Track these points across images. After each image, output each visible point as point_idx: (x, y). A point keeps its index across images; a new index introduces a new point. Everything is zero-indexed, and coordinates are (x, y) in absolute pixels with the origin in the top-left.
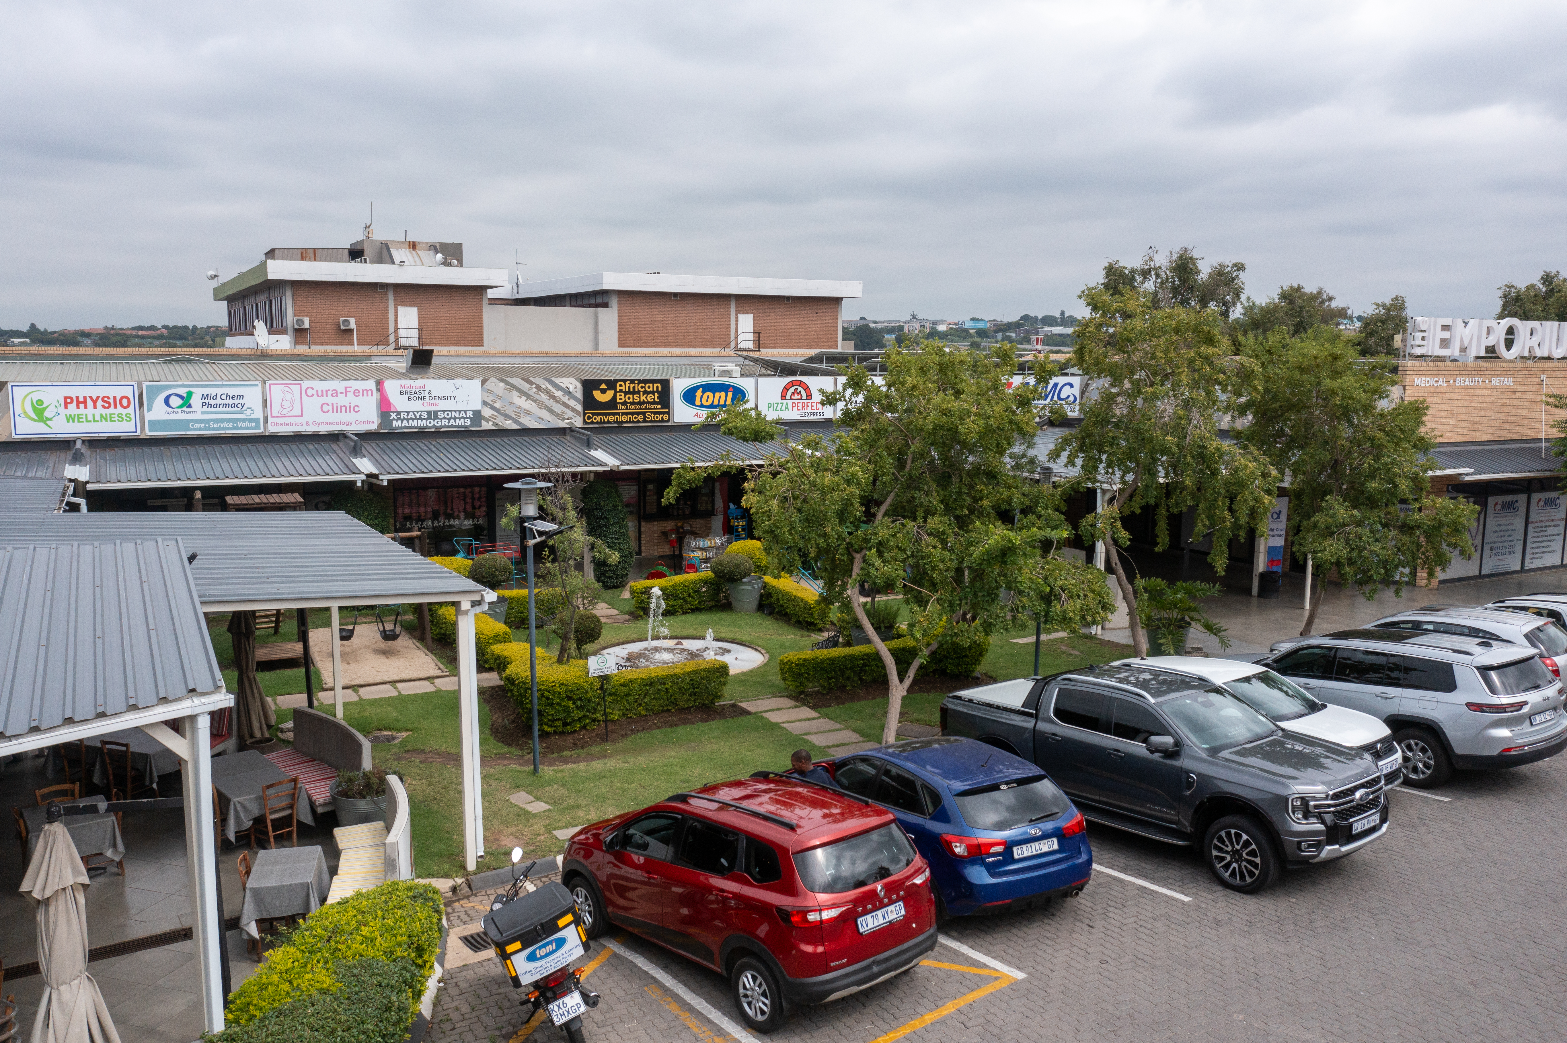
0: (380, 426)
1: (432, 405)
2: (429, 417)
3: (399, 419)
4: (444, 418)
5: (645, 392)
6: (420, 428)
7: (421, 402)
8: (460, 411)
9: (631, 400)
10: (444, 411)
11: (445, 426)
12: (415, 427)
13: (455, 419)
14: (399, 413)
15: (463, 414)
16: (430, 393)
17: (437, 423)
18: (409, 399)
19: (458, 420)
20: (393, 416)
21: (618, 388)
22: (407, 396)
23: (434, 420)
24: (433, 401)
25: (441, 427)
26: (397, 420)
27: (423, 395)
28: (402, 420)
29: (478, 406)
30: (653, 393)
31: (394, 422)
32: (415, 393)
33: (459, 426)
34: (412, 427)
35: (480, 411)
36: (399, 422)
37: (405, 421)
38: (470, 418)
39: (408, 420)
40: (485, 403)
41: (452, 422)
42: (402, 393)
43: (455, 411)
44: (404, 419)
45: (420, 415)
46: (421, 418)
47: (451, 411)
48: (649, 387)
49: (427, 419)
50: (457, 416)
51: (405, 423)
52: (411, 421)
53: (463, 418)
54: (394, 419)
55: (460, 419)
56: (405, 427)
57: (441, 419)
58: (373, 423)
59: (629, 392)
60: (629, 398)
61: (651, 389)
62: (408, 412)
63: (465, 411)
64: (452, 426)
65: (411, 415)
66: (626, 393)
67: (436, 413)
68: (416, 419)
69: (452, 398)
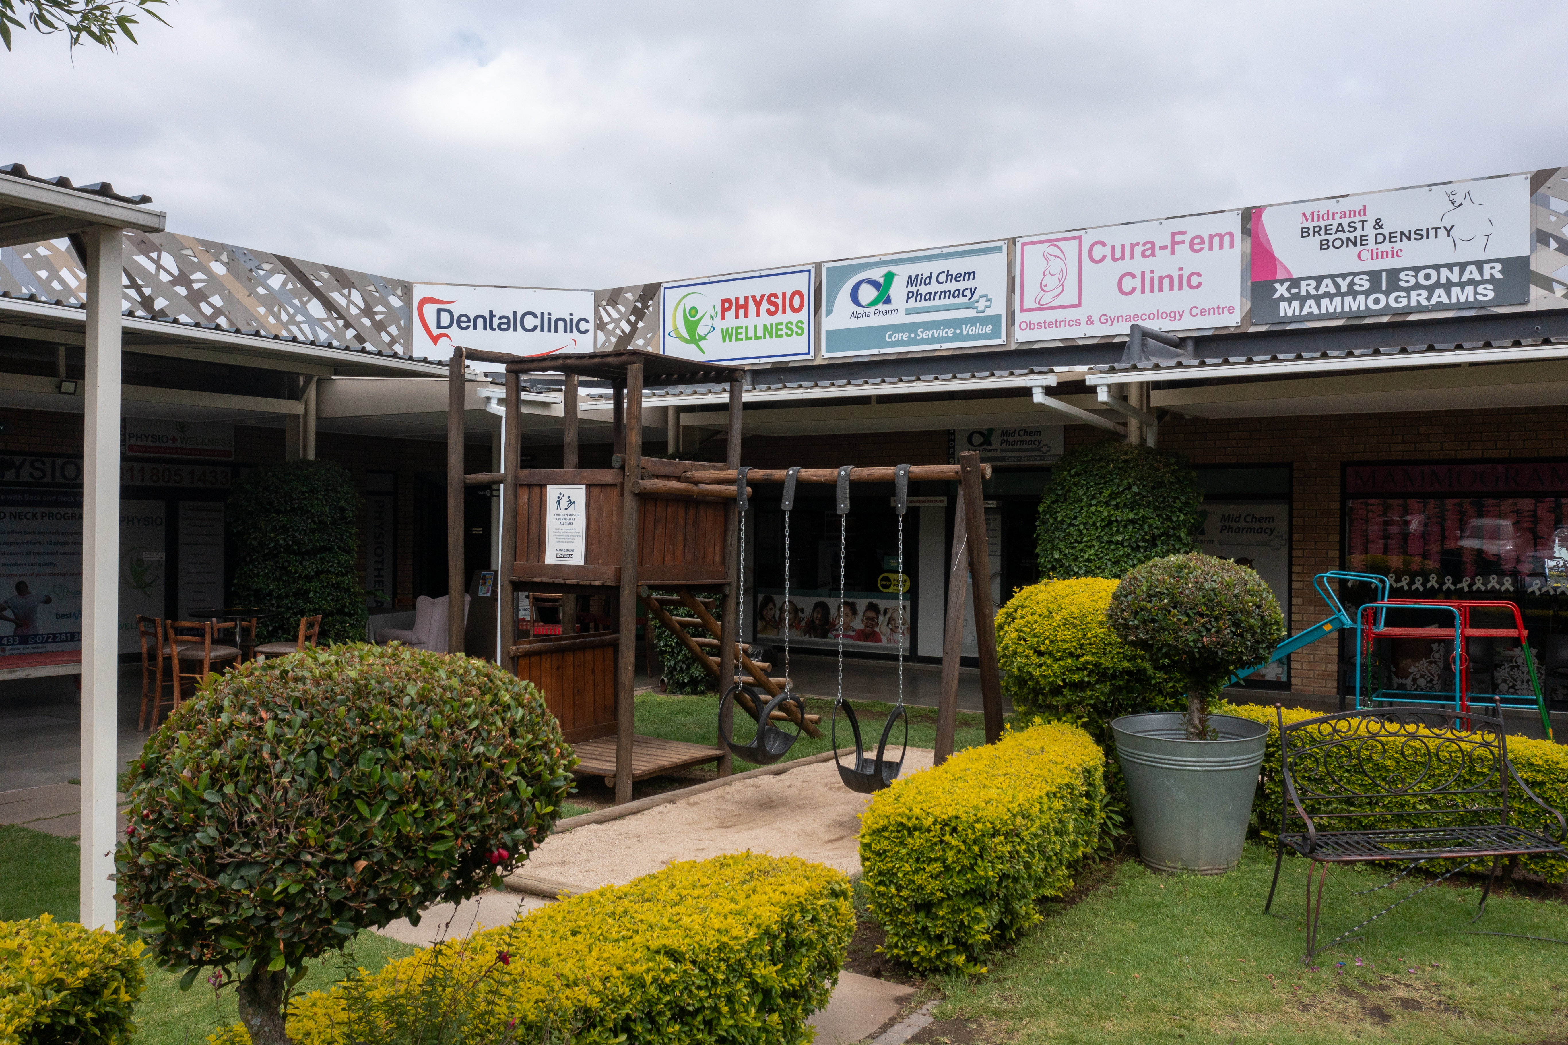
0: (1248, 317)
1: (1385, 255)
2: (1375, 286)
3: (1296, 297)
4: (1418, 286)
6: (1351, 316)
7: (1353, 250)
8: (1463, 266)
10: (1417, 270)
11: (1420, 308)
12: (1334, 316)
13: (1448, 286)
14: (1295, 283)
15: (1471, 272)
16: (1378, 224)
17: (1396, 301)
18: (1324, 246)
19: (1455, 291)
20: (1281, 290)
22: (1315, 241)
23: (1387, 294)
24: (1386, 246)
25: (1408, 310)
26: (1290, 301)
27: (1359, 233)
28: (1303, 300)
29: (1520, 247)
31: (1283, 305)
32: (1340, 228)
33: (1459, 306)
34: (1328, 316)
35: (1525, 260)
36: (1296, 304)
37: (1310, 302)
38: (1492, 280)
39: (1318, 299)
40: (1541, 237)
41: (1438, 295)
42: (1304, 233)
43: (1450, 266)
44: (1309, 296)
45: (1352, 283)
46: (1352, 292)
47: (1437, 268)
49: (1367, 293)
50: (1455, 278)
51: (1311, 307)
52: (1325, 301)
53: (1471, 282)
54: (1282, 298)
55: (1462, 285)
56: (1311, 317)
57: (1408, 290)
58: (1231, 310)
62: (1319, 279)
63: (1479, 265)
64: (1440, 307)
67: (1394, 274)
68: (1339, 293)
69: (1442, 233)
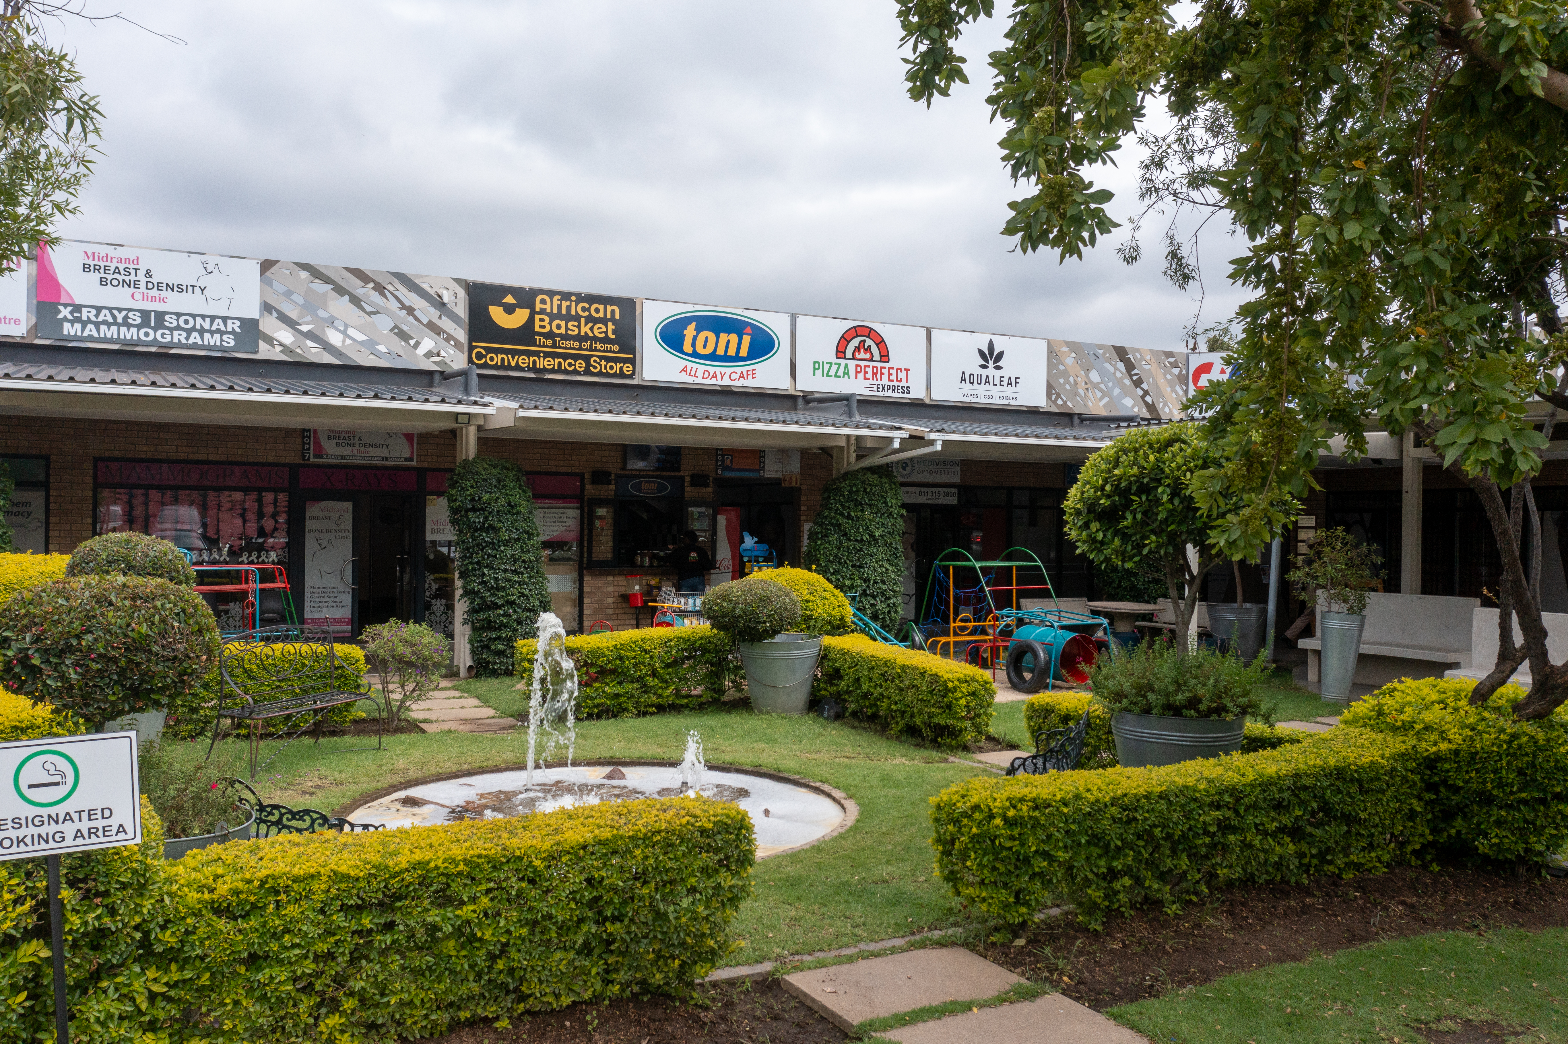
0: (34, 330)
1: (153, 299)
2: (145, 323)
3: (78, 320)
4: (178, 328)
5: (590, 319)
6: (125, 343)
7: (128, 291)
8: (213, 318)
9: (563, 331)
10: (179, 315)
11: (180, 345)
12: (111, 341)
13: (202, 332)
14: (77, 308)
15: (218, 324)
16: (148, 274)
17: (162, 337)
18: (103, 282)
19: (207, 336)
20: (65, 312)
21: (538, 307)
22: (97, 276)
23: (155, 330)
24: (154, 292)
25: (171, 345)
26: (72, 322)
27: (132, 277)
28: (84, 324)
29: (253, 312)
30: (604, 321)
31: (67, 326)
32: (117, 271)
33: (209, 348)
34: (105, 340)
35: (256, 322)
36: (78, 326)
37: (90, 326)
38: (233, 332)
39: (97, 325)
40: (267, 308)
41: (195, 338)
42: (86, 268)
43: (203, 317)
44: (89, 321)
45: (126, 318)
46: (126, 323)
47: (194, 316)
48: (597, 310)
49: (139, 327)
50: (207, 326)
51: (90, 330)
52: (103, 328)
53: (218, 331)
54: (65, 319)
55: (212, 333)
56: (91, 338)
57: (171, 330)
58: (17, 322)
59: (559, 316)
60: (559, 327)
61: (601, 315)
62: (99, 309)
63: (225, 319)
64: (195, 346)
65: (105, 315)
66: (553, 317)
67: (160, 315)
68: (115, 323)
69: (197, 290)
